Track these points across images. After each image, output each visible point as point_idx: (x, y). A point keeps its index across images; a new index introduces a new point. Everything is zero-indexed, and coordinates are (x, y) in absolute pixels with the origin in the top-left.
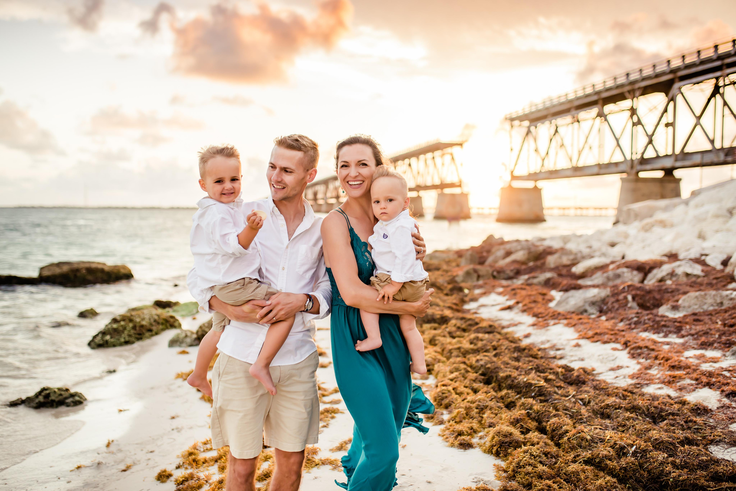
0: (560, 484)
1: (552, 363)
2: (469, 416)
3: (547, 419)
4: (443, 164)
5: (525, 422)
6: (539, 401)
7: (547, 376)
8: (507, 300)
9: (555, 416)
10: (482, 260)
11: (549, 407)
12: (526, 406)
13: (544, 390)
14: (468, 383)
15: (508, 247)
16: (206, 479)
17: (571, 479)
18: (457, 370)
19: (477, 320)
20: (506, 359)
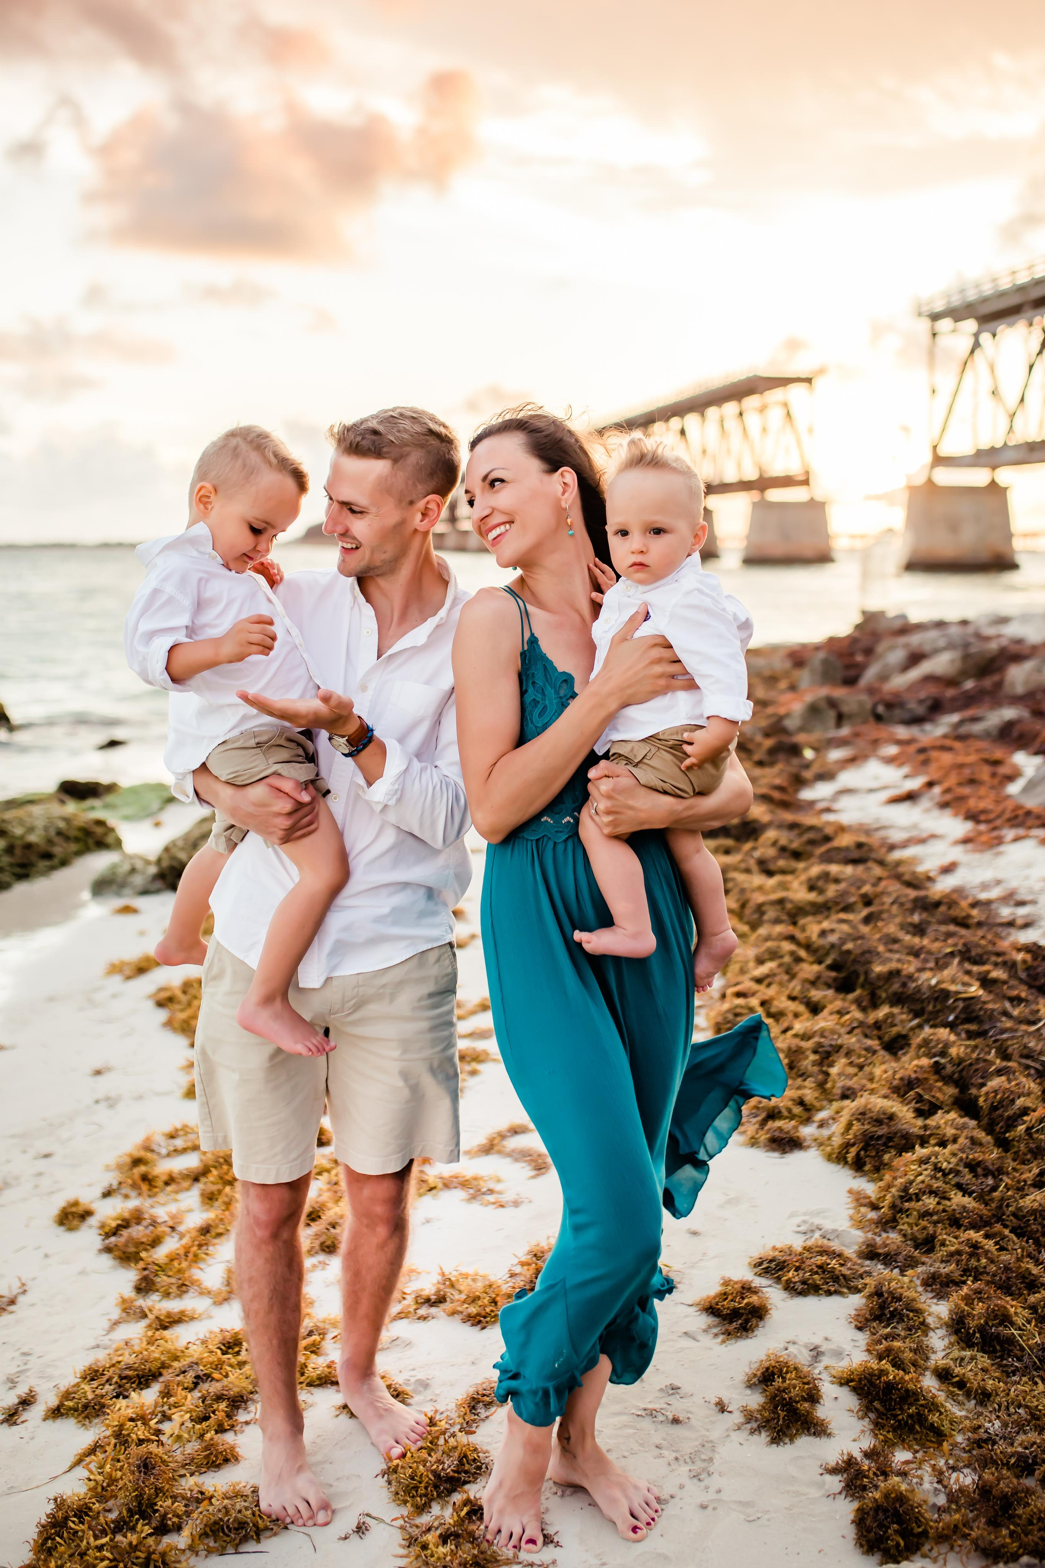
0: (1002, 1239)
1: (1001, 938)
2: (795, 1071)
3: (980, 1081)
4: (764, 430)
5: (926, 1086)
6: (963, 1035)
7: (988, 972)
8: (906, 777)
9: (999, 1072)
10: (852, 673)
11: (987, 1049)
12: (934, 1047)
13: (979, 1006)
14: (798, 988)
15: (915, 640)
16: (170, 1223)
17: (1029, 1229)
18: (774, 955)
19: (829, 831)
20: (892, 929)
